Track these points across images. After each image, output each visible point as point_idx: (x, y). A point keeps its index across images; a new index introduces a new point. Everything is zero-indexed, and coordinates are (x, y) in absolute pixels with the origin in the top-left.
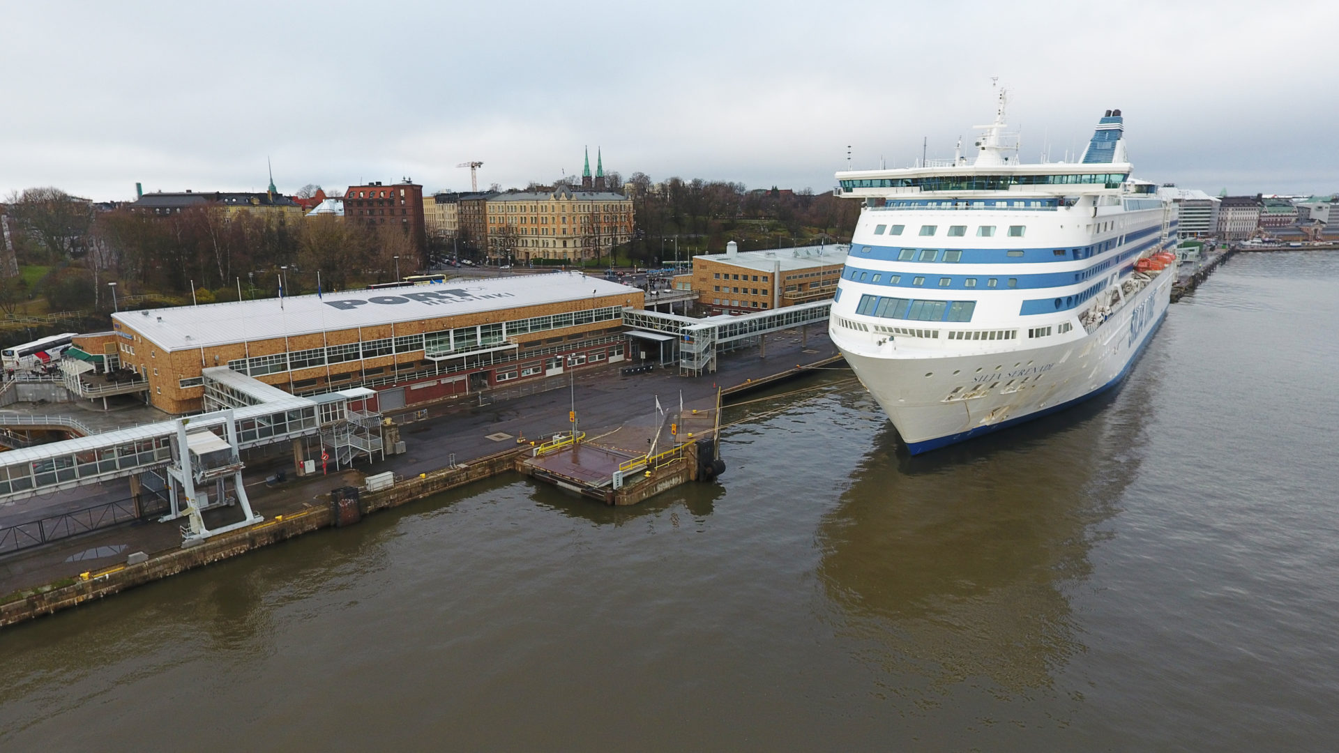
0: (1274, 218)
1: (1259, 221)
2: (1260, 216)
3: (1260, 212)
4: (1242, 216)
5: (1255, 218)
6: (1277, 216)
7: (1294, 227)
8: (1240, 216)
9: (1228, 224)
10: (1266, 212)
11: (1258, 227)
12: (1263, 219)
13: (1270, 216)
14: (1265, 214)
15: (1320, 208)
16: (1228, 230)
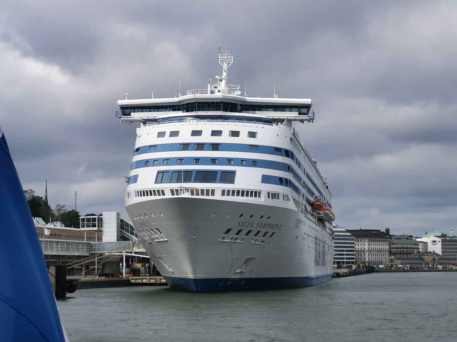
0: (402, 250)
1: (390, 252)
2: (391, 248)
3: (390, 244)
4: (377, 247)
5: (387, 250)
6: (403, 248)
7: (418, 257)
8: (374, 247)
9: (367, 254)
10: (394, 244)
11: (390, 256)
12: (393, 251)
13: (398, 248)
14: (393, 246)
15: (434, 242)
16: (367, 260)
